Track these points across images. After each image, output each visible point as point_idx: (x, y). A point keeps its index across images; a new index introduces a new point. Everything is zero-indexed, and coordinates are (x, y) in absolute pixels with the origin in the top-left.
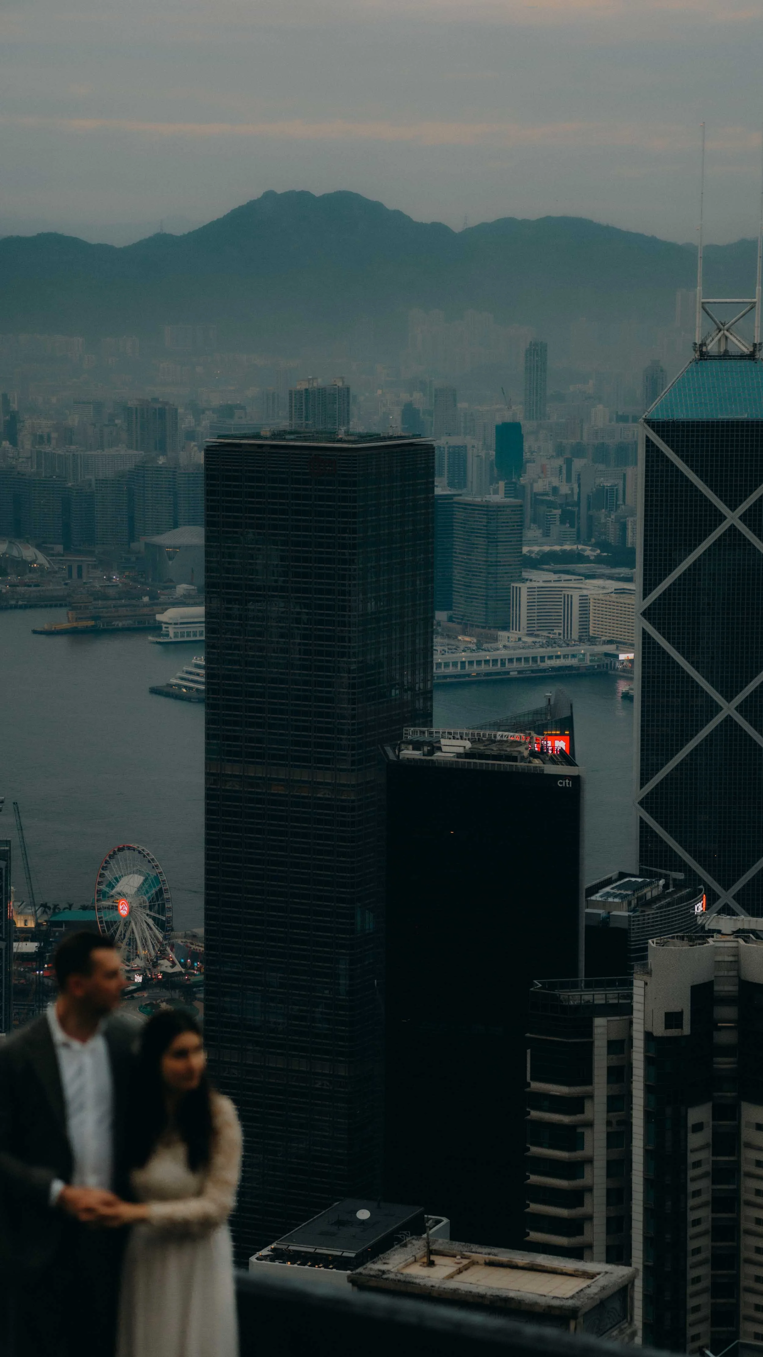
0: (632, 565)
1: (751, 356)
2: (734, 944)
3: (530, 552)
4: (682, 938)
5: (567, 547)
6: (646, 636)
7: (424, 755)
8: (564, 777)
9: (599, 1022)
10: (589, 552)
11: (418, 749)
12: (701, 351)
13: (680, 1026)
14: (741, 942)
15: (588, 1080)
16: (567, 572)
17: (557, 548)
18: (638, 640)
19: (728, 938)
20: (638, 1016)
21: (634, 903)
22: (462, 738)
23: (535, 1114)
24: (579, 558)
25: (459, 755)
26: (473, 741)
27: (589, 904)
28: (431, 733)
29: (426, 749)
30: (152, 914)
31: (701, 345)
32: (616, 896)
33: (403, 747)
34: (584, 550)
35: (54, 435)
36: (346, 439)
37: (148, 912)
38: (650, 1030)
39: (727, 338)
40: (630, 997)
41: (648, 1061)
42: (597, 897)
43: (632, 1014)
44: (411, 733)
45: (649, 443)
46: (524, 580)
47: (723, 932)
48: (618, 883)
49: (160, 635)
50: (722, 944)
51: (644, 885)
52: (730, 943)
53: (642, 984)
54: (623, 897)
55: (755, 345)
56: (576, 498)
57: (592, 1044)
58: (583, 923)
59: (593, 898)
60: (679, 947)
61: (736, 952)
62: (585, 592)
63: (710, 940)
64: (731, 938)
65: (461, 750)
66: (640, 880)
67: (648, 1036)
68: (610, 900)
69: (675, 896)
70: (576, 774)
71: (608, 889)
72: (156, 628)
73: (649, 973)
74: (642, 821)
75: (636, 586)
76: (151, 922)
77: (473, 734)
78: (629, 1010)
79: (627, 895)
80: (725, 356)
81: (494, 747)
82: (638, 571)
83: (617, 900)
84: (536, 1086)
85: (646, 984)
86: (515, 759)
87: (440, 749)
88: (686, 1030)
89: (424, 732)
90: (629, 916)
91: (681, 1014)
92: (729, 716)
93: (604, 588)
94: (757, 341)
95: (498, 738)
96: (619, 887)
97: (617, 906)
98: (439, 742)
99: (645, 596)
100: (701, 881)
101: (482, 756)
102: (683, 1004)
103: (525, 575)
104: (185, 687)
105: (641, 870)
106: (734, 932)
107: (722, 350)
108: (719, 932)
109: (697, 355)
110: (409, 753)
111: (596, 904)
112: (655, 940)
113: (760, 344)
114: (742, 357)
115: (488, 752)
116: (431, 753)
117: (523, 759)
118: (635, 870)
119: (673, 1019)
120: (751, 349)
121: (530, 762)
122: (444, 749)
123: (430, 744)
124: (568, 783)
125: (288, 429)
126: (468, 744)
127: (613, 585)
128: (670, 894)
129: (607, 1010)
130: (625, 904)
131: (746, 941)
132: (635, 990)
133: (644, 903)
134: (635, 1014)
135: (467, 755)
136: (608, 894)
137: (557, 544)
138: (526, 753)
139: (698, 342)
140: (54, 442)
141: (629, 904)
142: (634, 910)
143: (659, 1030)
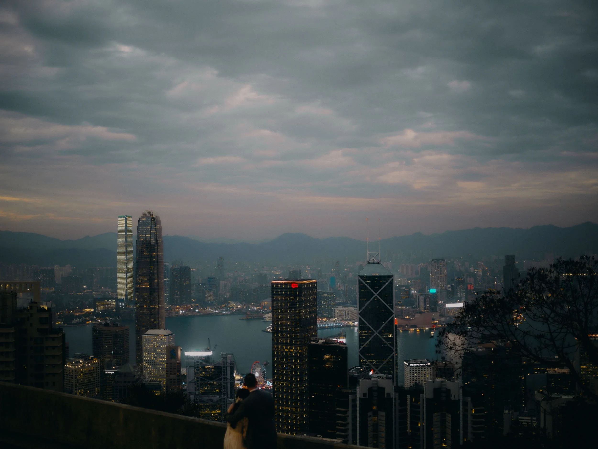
0: (357, 304)
1: (378, 263)
2: (377, 380)
3: (337, 302)
4: (366, 379)
5: (345, 301)
6: (359, 318)
7: (316, 343)
8: (344, 347)
9: (350, 396)
10: (349, 302)
11: (315, 342)
12: (369, 262)
13: (366, 396)
14: (378, 379)
15: (348, 408)
16: (345, 306)
17: (342, 301)
18: (358, 319)
19: (375, 378)
20: (358, 394)
21: (358, 372)
22: (323, 339)
23: (337, 414)
24: (347, 303)
25: (322, 343)
26: (325, 340)
27: (349, 373)
28: (317, 339)
29: (316, 342)
30: (263, 376)
31: (369, 261)
32: (354, 371)
33: (311, 341)
34: (348, 302)
35: (243, 281)
36: (299, 280)
37: (262, 375)
38: (360, 397)
39: (374, 260)
40: (356, 391)
41: (360, 403)
42: (351, 371)
43: (356, 394)
44: (313, 338)
45: (359, 280)
46: (336, 308)
47: (374, 377)
48: (355, 368)
49: (264, 320)
50: (374, 380)
51: (360, 369)
52: (376, 379)
53: (358, 388)
54: (356, 371)
55: (379, 261)
56: (346, 291)
57: (349, 400)
58: (348, 376)
59: (350, 371)
60: (365, 380)
61: (377, 381)
62: (348, 310)
63: (372, 379)
64: (376, 378)
65: (323, 342)
66: (359, 367)
67: (360, 398)
68: (354, 372)
69: (367, 371)
70: (346, 346)
71: (353, 370)
72: (263, 319)
73: (360, 386)
74: (360, 356)
75: (357, 309)
76: (262, 377)
77: (325, 339)
78: (355, 393)
79: (357, 371)
80: (374, 263)
81: (330, 341)
82: (358, 306)
83: (355, 372)
84: (337, 409)
85: (359, 388)
86: (334, 344)
87: (319, 342)
88: (367, 397)
89: (315, 338)
90: (357, 375)
91: (366, 394)
92: (376, 334)
93: (352, 309)
94: (379, 260)
95: (330, 339)
96: (355, 369)
97: (355, 373)
98: (319, 340)
99: (359, 310)
100: (371, 367)
101: (327, 343)
102: (366, 392)
103: (336, 307)
104: (269, 330)
105: (360, 365)
106: (376, 377)
107: (373, 262)
108: (373, 377)
109: (368, 263)
110: (313, 343)
111: (350, 373)
112: (361, 379)
113: (380, 261)
114: (377, 263)
115: (328, 342)
116: (317, 342)
117: (336, 344)
118: (358, 365)
119: (364, 395)
120: (378, 262)
121: (337, 344)
122: (320, 342)
123: (316, 341)
124: (344, 348)
125: (288, 278)
126: (324, 341)
127: (354, 308)
128: (366, 370)
129: (351, 393)
130: (356, 373)
131: (379, 379)
132: (357, 389)
133: (361, 372)
134: (357, 394)
135: (324, 343)
136: (353, 371)
137: (343, 301)
138: (336, 342)
139: (368, 260)
140: (243, 282)
141: (357, 372)
142: (358, 374)
143: (362, 397)
